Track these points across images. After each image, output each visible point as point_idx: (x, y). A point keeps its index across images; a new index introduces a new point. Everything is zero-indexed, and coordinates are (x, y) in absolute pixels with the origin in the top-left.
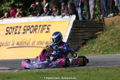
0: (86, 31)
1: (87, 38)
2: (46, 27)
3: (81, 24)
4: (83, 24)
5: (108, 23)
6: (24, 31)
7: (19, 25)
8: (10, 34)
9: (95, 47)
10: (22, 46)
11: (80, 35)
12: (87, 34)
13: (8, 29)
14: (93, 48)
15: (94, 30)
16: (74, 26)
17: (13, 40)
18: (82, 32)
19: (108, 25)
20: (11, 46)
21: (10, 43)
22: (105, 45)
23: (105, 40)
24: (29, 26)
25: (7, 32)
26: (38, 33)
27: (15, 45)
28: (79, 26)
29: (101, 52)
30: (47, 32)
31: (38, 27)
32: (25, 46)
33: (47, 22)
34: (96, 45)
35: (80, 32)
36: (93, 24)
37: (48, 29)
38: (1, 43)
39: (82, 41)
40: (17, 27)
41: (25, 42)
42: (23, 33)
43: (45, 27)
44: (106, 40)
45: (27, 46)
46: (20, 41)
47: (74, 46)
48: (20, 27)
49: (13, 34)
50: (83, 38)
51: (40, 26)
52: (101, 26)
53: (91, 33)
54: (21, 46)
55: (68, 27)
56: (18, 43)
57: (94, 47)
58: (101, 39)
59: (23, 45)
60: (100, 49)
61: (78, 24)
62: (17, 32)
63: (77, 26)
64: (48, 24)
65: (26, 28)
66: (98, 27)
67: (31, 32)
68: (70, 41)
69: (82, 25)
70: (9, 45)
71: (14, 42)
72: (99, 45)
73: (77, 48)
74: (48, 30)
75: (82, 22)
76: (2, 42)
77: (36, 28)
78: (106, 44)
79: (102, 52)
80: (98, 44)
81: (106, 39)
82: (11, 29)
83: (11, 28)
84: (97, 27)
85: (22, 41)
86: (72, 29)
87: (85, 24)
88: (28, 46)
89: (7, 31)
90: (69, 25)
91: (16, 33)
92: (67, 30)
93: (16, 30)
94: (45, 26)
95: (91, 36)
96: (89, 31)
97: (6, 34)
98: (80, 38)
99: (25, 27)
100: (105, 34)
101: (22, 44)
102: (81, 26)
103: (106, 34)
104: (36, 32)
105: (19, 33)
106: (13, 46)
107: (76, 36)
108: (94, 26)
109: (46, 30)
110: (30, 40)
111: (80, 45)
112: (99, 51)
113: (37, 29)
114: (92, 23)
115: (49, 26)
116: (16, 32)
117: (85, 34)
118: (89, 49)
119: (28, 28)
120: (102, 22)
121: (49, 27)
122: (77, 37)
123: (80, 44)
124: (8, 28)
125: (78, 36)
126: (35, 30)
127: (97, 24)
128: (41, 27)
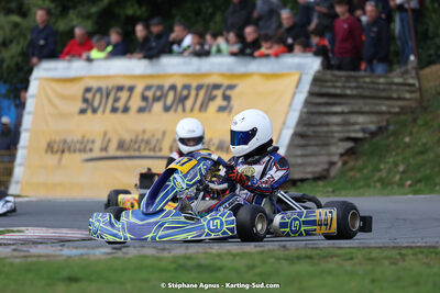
0: (356, 108)
1: (360, 135)
2: (219, 93)
3: (339, 84)
4: (348, 85)
5: (432, 84)
6: (143, 104)
7: (127, 83)
8: (95, 111)
9: (388, 166)
10: (137, 154)
11: (337, 124)
12: (361, 119)
13: (89, 96)
14: (380, 170)
15: (384, 108)
16: (317, 90)
17: (105, 134)
18: (342, 113)
19: (434, 92)
20: (97, 153)
21: (93, 142)
22: (420, 159)
23: (420, 144)
24: (160, 87)
25: (84, 106)
26: (192, 110)
27: (112, 151)
28: (332, 91)
29: (409, 182)
30: (221, 109)
31: (193, 93)
32: (147, 153)
33: (222, 75)
34: (391, 160)
35: (335, 113)
36: (381, 87)
37: (227, 98)
38: (65, 142)
39: (341, 144)
40: (120, 88)
41: (147, 142)
42: (141, 110)
43: (215, 92)
44: (424, 145)
45: (152, 154)
46: (127, 137)
47: (313, 160)
48: (131, 89)
49: (104, 112)
50: (346, 135)
51: (199, 87)
52: (408, 96)
53: (374, 118)
54: (132, 153)
55: (294, 94)
56: (121, 145)
57: (382, 166)
58: (407, 139)
59: (139, 150)
60: (403, 172)
61: (329, 84)
62: (120, 105)
63: (324, 91)
64: (226, 82)
65: (150, 94)
66: (399, 99)
67: (167, 109)
68: (302, 142)
69: (344, 87)
70: (91, 150)
71: (109, 141)
72: (400, 158)
73: (326, 166)
74: (225, 103)
75: (343, 79)
76: (69, 139)
77: (185, 93)
78: (425, 157)
79: (410, 186)
80: (397, 154)
81: (424, 140)
82: (98, 96)
83: (99, 90)
84: (395, 95)
85: (137, 136)
86: (307, 103)
87: (353, 84)
88: (158, 154)
89: (85, 100)
90: (297, 87)
91: (114, 110)
92: (290, 105)
93: (116, 100)
94: (217, 87)
95: (372, 127)
96: (367, 109)
97: (83, 111)
98: (336, 135)
99: (148, 88)
100: (420, 122)
101: (136, 146)
102: (338, 91)
103: (426, 124)
104: (184, 110)
105: (126, 110)
106: (104, 154)
107: (320, 125)
108: (383, 94)
109: (219, 102)
110: (164, 133)
111: (336, 159)
112: (401, 179)
113: (187, 97)
114: (379, 84)
115: (231, 87)
116: (117, 105)
117: (353, 118)
118: (365, 171)
119: (158, 93)
120: (411, 81)
121: (228, 93)
122: (325, 129)
123: (334, 154)
124: (88, 90)
125: (327, 124)
126: (183, 99)
127: (394, 87)
128: (202, 93)
